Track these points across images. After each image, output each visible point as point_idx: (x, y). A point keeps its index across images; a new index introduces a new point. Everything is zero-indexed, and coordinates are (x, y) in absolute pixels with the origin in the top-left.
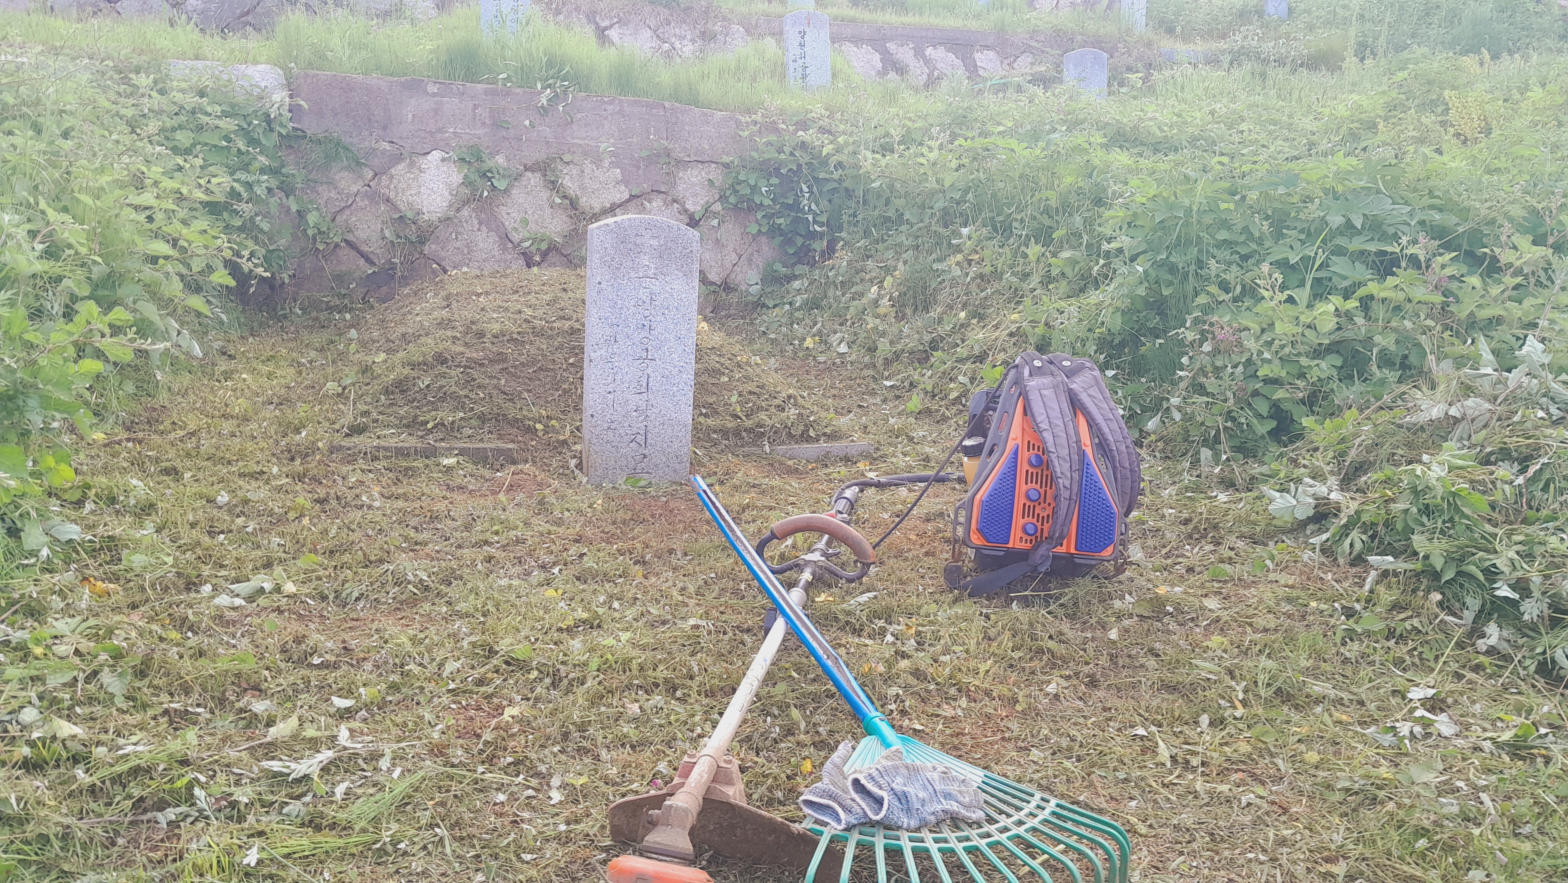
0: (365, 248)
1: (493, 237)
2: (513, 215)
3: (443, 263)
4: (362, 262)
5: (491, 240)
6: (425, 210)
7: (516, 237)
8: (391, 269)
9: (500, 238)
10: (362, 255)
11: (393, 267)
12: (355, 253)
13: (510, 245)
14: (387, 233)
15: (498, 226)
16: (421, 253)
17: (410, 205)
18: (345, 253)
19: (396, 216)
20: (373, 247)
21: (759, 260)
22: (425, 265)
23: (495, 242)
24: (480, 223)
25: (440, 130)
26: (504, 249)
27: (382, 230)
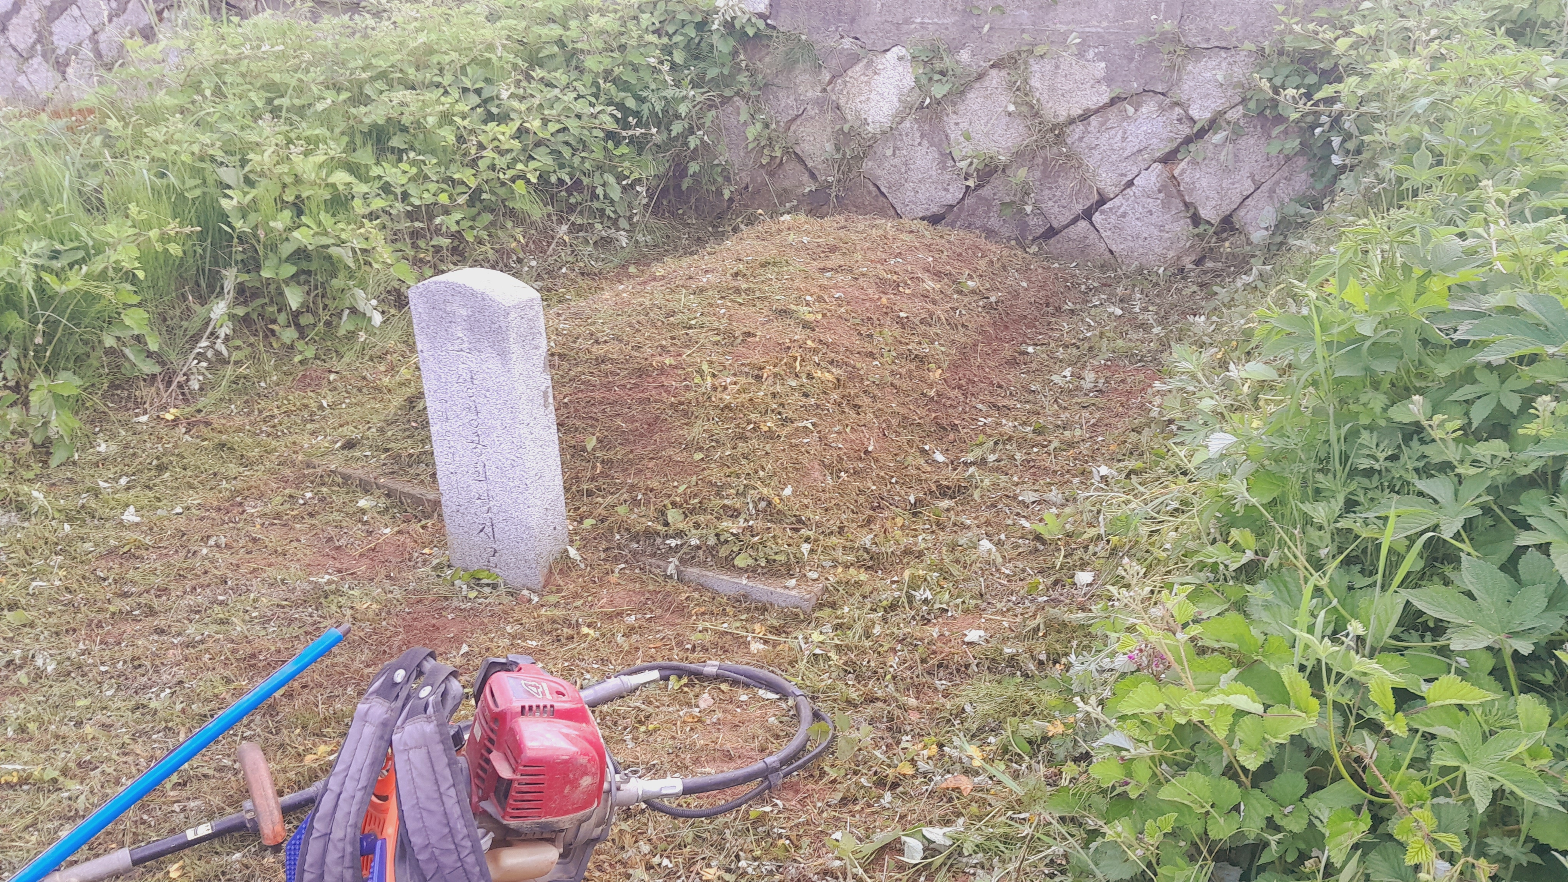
0: (810, 164)
1: (934, 153)
2: (961, 125)
3: (878, 183)
4: (806, 176)
5: (931, 157)
6: (870, 120)
7: (957, 153)
9: (942, 154)
10: (807, 168)
12: (801, 166)
13: (951, 164)
14: (828, 147)
15: (941, 140)
16: (858, 171)
17: (858, 114)
18: (792, 167)
19: (844, 127)
20: (816, 162)
22: (862, 184)
23: (934, 159)
24: (922, 136)
25: (907, 21)
26: (944, 168)
27: (826, 143)
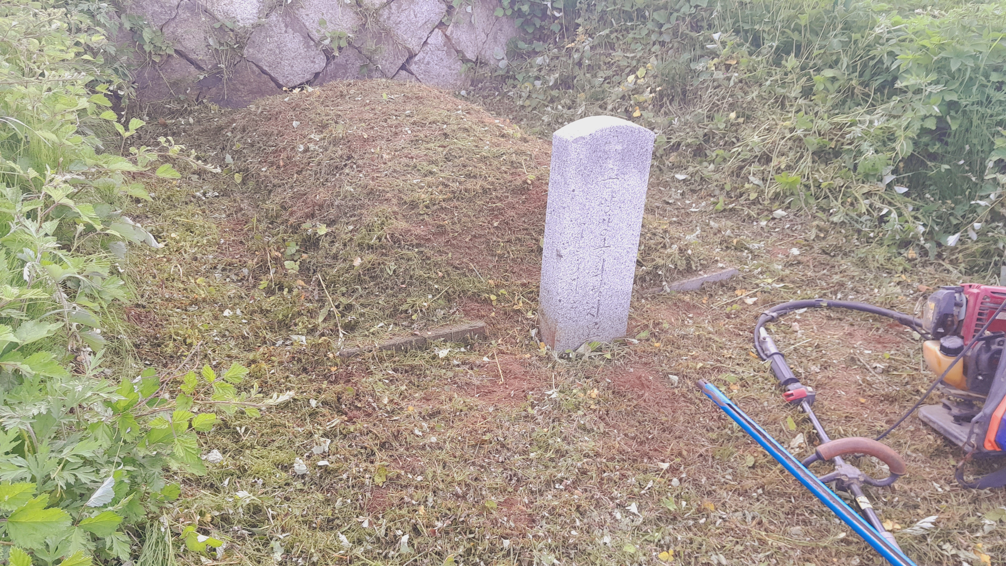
0: (193, 56)
1: (298, 38)
2: (311, 16)
3: (260, 64)
4: (192, 68)
5: (297, 40)
6: (239, 18)
7: (316, 36)
8: (218, 73)
9: (304, 38)
10: (192, 62)
11: (220, 72)
12: (185, 61)
13: (312, 43)
14: (211, 41)
15: (301, 27)
16: (242, 56)
17: (226, 14)
18: (177, 60)
19: (217, 25)
20: (200, 56)
21: (502, 39)
22: (246, 67)
23: (300, 41)
24: (286, 26)
26: (308, 47)
27: (205, 38)
